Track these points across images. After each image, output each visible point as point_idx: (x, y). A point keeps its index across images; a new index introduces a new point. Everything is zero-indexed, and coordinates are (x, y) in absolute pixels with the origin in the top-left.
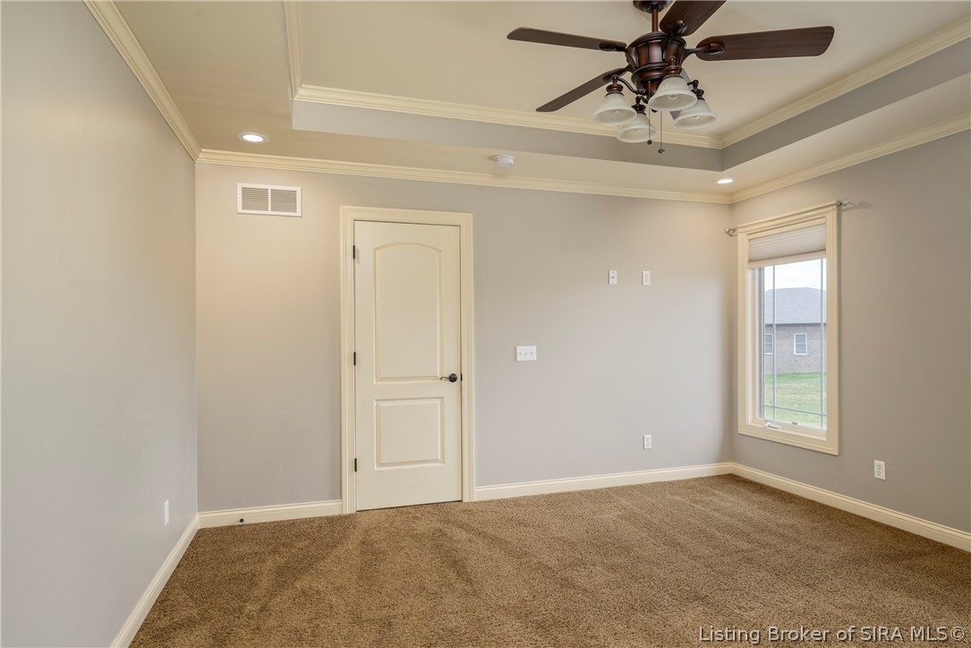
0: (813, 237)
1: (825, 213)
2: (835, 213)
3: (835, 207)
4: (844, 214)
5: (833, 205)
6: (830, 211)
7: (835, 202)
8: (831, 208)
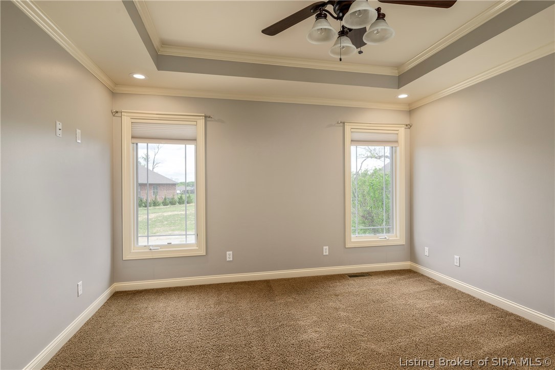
0: (188, 131)
1: (197, 119)
2: (204, 120)
3: (204, 117)
4: (208, 122)
5: (202, 116)
6: (200, 119)
7: (204, 115)
8: (201, 117)
